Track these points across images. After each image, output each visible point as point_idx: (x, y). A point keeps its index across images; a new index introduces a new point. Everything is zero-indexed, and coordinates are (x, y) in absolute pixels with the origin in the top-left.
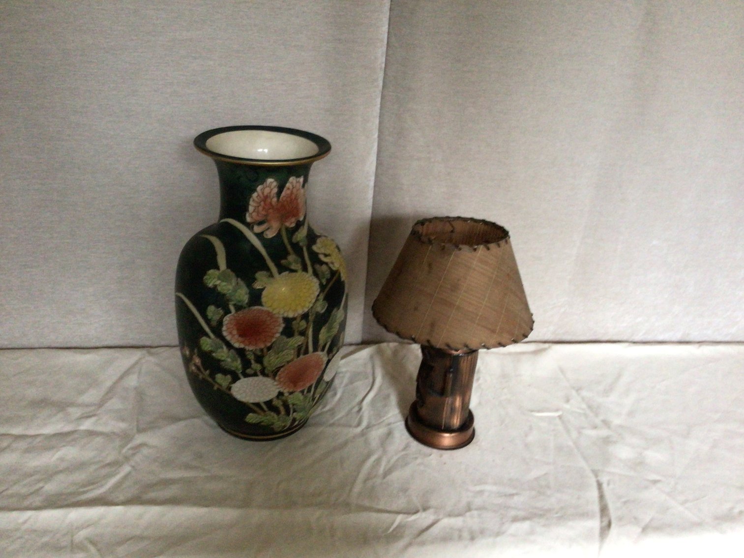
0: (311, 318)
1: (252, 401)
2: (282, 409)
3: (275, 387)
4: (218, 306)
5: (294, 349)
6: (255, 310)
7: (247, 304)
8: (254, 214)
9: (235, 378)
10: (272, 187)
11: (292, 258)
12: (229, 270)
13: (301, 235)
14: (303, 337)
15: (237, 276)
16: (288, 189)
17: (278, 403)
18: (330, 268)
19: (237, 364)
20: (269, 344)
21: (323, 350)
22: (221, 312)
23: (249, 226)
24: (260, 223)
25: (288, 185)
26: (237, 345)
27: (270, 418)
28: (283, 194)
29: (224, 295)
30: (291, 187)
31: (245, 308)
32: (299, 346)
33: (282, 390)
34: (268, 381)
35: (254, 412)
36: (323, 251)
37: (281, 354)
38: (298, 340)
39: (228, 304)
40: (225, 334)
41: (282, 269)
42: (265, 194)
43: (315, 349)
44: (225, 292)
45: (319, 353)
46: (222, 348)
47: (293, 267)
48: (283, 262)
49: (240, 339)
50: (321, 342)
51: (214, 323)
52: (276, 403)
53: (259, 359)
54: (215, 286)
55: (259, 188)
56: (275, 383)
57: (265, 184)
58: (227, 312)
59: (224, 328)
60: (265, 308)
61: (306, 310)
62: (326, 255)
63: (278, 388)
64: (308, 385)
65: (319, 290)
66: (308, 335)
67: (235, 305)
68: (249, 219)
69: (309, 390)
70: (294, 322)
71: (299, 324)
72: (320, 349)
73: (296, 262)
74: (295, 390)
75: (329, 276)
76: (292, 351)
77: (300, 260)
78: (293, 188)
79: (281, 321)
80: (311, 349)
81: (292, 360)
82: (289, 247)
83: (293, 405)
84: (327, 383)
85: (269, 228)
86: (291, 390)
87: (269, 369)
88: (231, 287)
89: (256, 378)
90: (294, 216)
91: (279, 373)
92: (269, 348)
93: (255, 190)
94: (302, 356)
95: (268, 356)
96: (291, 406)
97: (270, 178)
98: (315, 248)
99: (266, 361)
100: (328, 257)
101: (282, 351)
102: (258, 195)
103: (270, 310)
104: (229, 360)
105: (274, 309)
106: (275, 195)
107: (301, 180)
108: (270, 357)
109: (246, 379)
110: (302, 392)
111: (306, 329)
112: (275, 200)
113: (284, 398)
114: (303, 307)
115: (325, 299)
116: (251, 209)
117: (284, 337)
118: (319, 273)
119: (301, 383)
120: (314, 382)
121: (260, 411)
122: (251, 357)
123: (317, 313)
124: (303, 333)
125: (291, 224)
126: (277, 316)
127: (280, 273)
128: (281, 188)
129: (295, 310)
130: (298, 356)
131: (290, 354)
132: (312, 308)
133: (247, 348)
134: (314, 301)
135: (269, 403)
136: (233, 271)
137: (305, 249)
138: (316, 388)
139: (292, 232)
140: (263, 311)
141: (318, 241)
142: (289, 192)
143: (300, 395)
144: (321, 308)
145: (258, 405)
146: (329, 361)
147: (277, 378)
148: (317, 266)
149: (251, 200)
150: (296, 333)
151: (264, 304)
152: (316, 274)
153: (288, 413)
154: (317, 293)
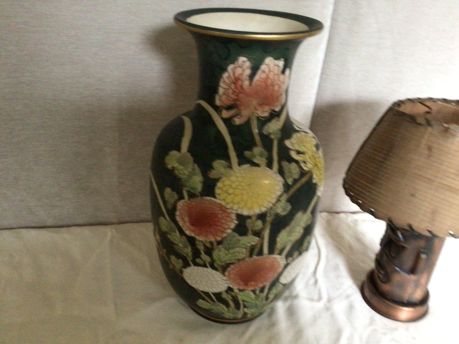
0: (269, 219)
1: (201, 289)
2: (231, 303)
3: (224, 281)
4: (173, 190)
5: (246, 248)
6: (207, 200)
7: (200, 193)
8: (224, 97)
9: (186, 264)
10: (245, 67)
11: (258, 150)
12: (189, 154)
13: (274, 127)
14: (257, 238)
15: (195, 161)
16: (264, 72)
17: (227, 297)
18: (300, 167)
19: (188, 251)
20: (219, 239)
21: (280, 254)
22: (176, 196)
23: (217, 109)
24: (229, 108)
25: (263, 67)
26: (188, 233)
27: (220, 308)
28: (257, 77)
29: (180, 179)
30: (267, 70)
31: (198, 196)
32: (252, 246)
33: (231, 286)
34: (217, 275)
35: (204, 299)
36: (297, 147)
37: (231, 251)
38: (251, 240)
39: (182, 189)
40: (178, 219)
41: (243, 160)
42: (237, 75)
43: (271, 251)
44: (181, 176)
45: (276, 256)
46: (175, 232)
47: (256, 161)
48: (247, 153)
49: (191, 227)
50: (279, 246)
51: (170, 206)
52: (225, 296)
53: (209, 251)
54: (174, 168)
55: (230, 68)
56: (224, 278)
57: (236, 63)
58: (181, 197)
59: (178, 213)
60: (217, 201)
61: (264, 210)
62: (299, 153)
63: (228, 284)
64: (261, 285)
65: (282, 190)
66: (263, 236)
67: (188, 192)
68: (218, 102)
69: (262, 290)
70: (248, 221)
71: (254, 223)
72: (277, 251)
73: (261, 155)
74: (246, 288)
75: (296, 176)
76: (244, 250)
77: (266, 153)
78: (270, 71)
79: (234, 217)
80: (266, 250)
81: (243, 259)
82: (257, 138)
83: (243, 301)
84: (284, 285)
85: (238, 114)
86: (241, 288)
87: (217, 264)
88: (186, 172)
89: (205, 269)
90: (268, 104)
91: (229, 269)
92: (219, 243)
93: (224, 70)
94: (255, 257)
95: (217, 250)
96: (241, 302)
97: (243, 56)
98: (288, 143)
99: (215, 254)
100: (302, 155)
101: (233, 248)
102: (229, 77)
103: (223, 203)
104: (181, 245)
105: (227, 203)
106: (247, 78)
107: (281, 63)
108: (219, 251)
109: (196, 268)
110: (254, 292)
111: (263, 229)
112: (246, 83)
113: (233, 294)
114: (260, 206)
115: (289, 201)
116: (221, 91)
117: (236, 235)
118: (286, 171)
119: (253, 283)
120: (268, 284)
121: (209, 300)
122: (201, 248)
123: (277, 215)
124: (258, 234)
125: (264, 113)
126: (229, 211)
127: (240, 164)
128: (255, 69)
129: (251, 208)
130: (251, 255)
131: (242, 253)
132: (271, 208)
133: (197, 237)
134: (274, 201)
135: (218, 295)
136: (193, 155)
137: (275, 143)
138: (270, 289)
139: (263, 122)
140: (216, 203)
141: (295, 136)
142: (264, 76)
143: (252, 294)
144: (282, 209)
145: (207, 294)
146: (286, 266)
147: (226, 273)
148: (285, 164)
149: (222, 80)
150: (250, 232)
151: (217, 196)
152: (281, 172)
153: (237, 306)
154: (279, 193)
